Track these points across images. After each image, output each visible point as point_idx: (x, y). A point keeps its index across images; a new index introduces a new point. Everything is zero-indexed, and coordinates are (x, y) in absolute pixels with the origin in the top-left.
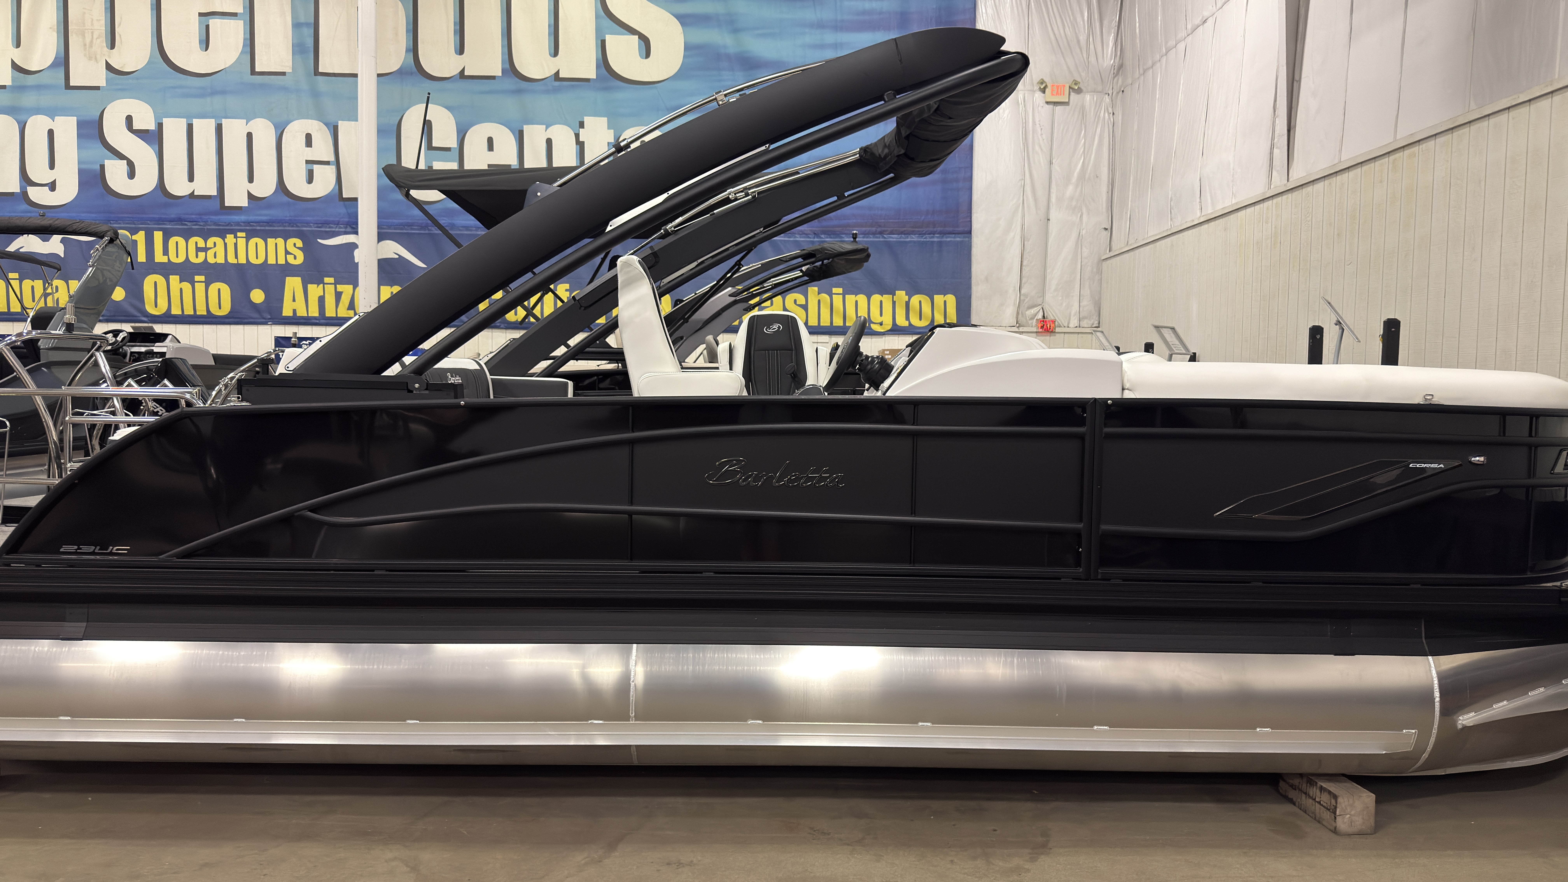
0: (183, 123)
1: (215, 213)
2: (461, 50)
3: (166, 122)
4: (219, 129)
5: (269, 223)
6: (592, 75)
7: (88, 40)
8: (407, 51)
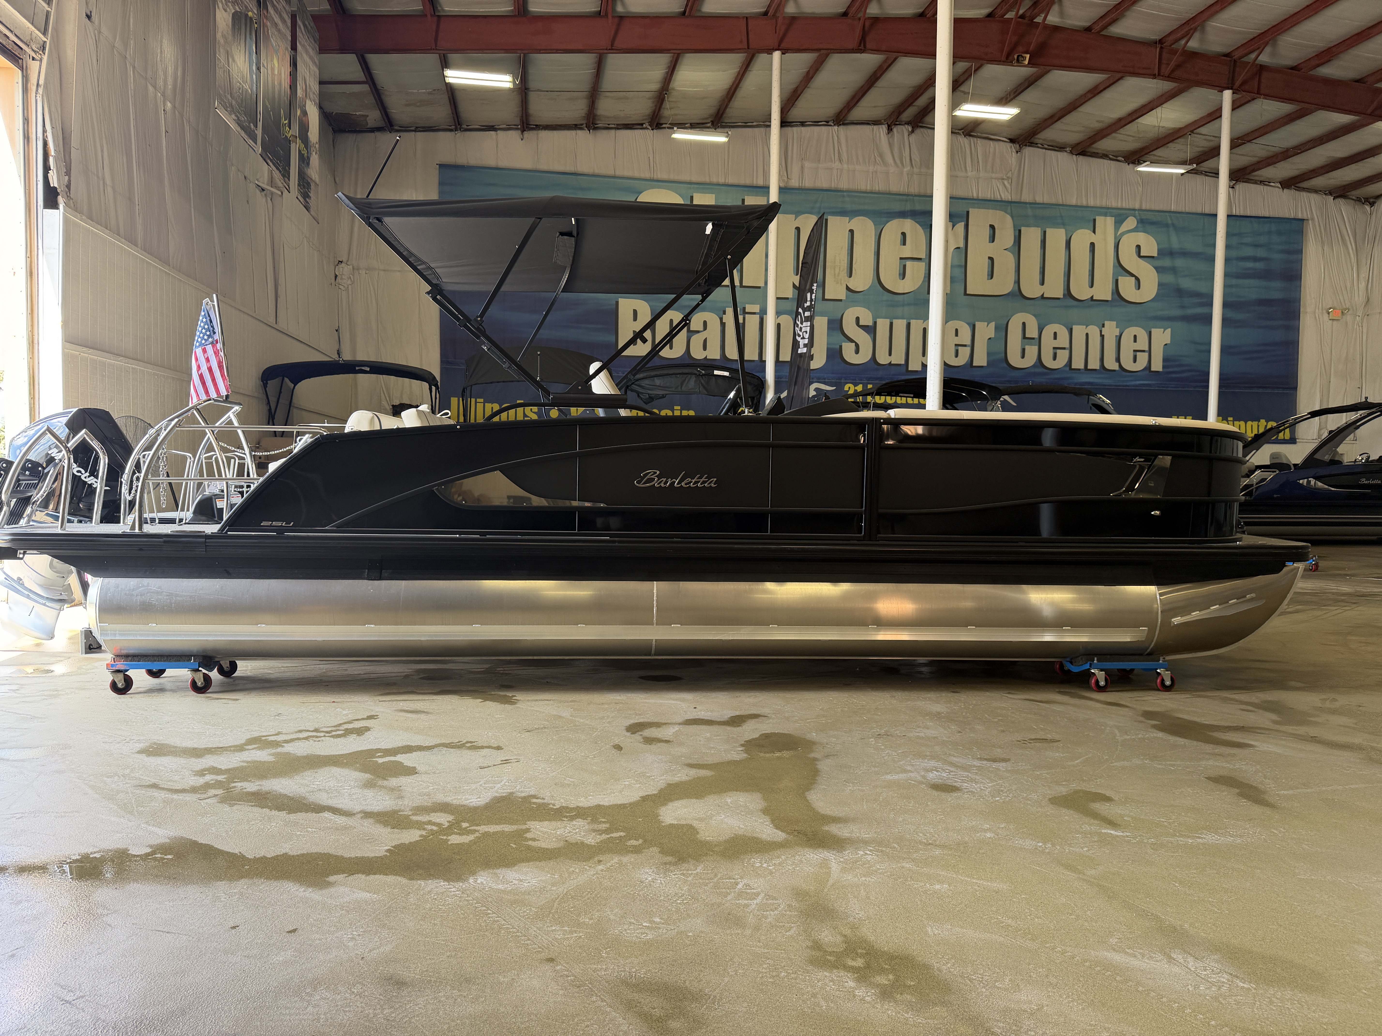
1: (903, 375)
2: (1042, 283)
3: (880, 322)
4: (909, 326)
6: (1110, 299)
7: (837, 272)
8: (1015, 282)
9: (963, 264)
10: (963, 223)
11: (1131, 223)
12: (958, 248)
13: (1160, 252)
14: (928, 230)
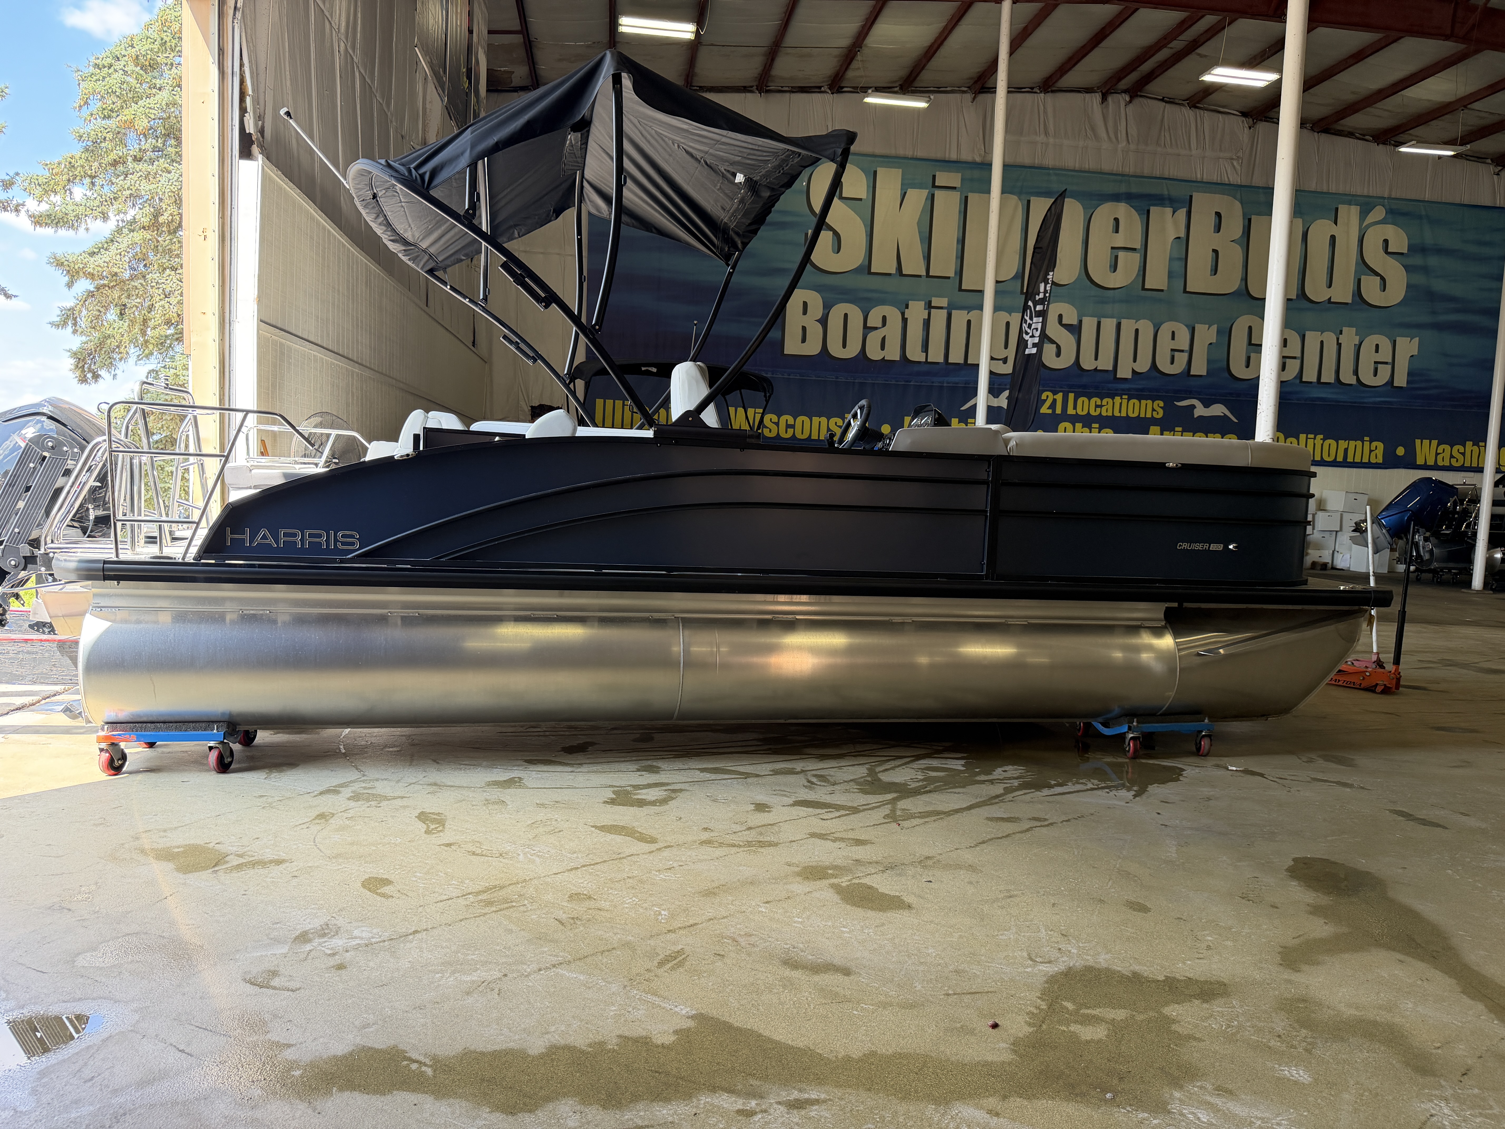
0: (1095, 320)
1: (1110, 382)
3: (1086, 321)
4: (1119, 326)
5: (1142, 390)
6: (1350, 301)
9: (1184, 257)
10: (1185, 209)
11: (1378, 213)
12: (1179, 238)
13: (1411, 248)
14: (1146, 216)
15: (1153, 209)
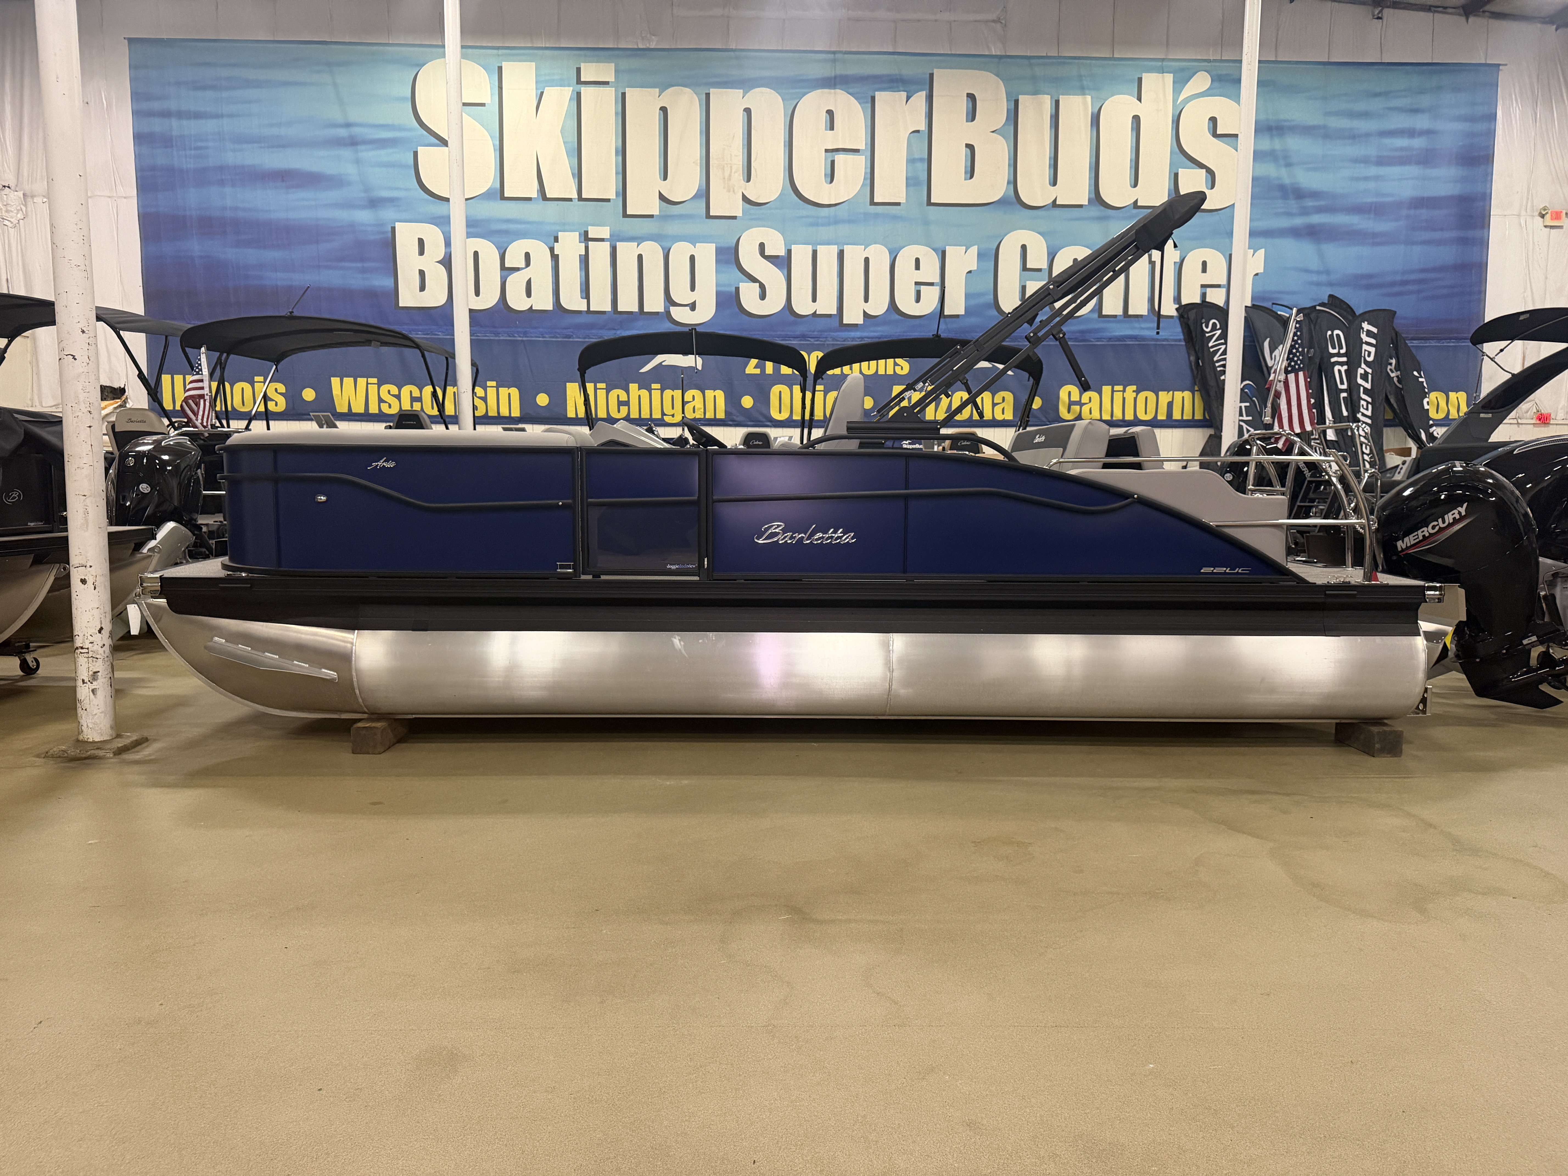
0: (808, 249)
1: (836, 331)
2: (1054, 182)
4: (841, 255)
7: (727, 173)
8: (1009, 183)
9: (926, 156)
10: (924, 93)
11: (1200, 82)
12: (918, 131)
14: (869, 105)
15: (879, 96)
